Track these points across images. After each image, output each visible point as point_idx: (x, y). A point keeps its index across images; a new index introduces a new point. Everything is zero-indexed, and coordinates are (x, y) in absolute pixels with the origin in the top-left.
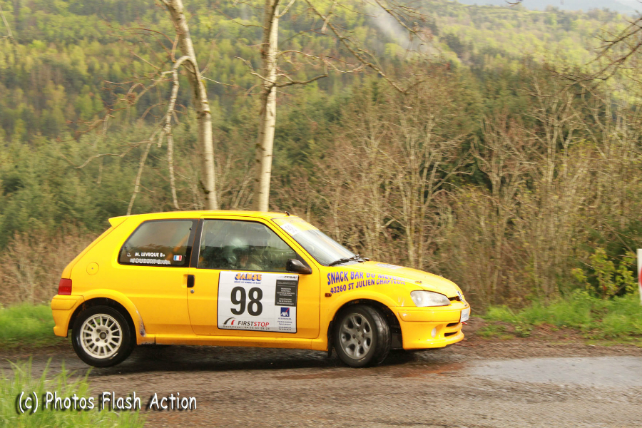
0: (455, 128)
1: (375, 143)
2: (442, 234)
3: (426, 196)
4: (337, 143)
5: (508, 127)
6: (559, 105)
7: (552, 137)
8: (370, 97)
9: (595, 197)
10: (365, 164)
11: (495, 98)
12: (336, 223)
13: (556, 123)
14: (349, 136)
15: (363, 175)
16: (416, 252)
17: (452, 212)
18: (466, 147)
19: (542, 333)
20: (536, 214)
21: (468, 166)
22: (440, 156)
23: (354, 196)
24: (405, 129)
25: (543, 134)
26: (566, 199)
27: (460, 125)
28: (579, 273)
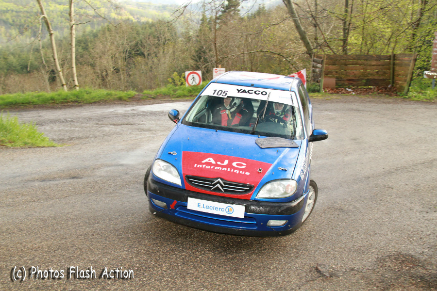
0: (133, 39)
1: (109, 44)
2: (131, 71)
3: (126, 59)
4: (97, 44)
5: (149, 38)
6: (163, 32)
7: (162, 41)
8: (107, 30)
9: (175, 59)
10: (106, 50)
12: (98, 69)
13: (163, 37)
14: (101, 42)
15: (106, 54)
16: (124, 77)
17: (134, 64)
18: (136, 45)
19: (159, 97)
20: (158, 64)
21: (138, 51)
22: (129, 48)
23: (103, 60)
24: (118, 39)
25: (159, 40)
26: (167, 59)
27: (135, 38)
28: (170, 80)
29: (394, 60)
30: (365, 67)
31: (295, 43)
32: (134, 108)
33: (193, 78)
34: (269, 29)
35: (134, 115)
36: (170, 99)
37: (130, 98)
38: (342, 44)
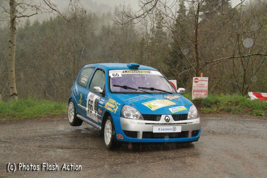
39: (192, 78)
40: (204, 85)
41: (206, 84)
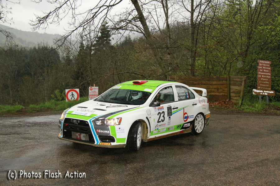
2: (19, 87)
3: (14, 78)
5: (35, 61)
7: (46, 64)
11: (32, 54)
13: (47, 60)
16: (12, 92)
17: (22, 82)
18: (24, 66)
19: (44, 110)
20: (43, 82)
21: (26, 70)
22: (18, 69)
26: (50, 78)
27: (24, 61)
28: (53, 96)
29: (230, 80)
30: (208, 86)
31: (154, 66)
32: (21, 120)
33: (72, 94)
34: (134, 55)
35: (20, 126)
36: (53, 112)
37: (18, 111)
38: (190, 68)
39: (89, 88)
40: (96, 91)
41: (97, 91)
